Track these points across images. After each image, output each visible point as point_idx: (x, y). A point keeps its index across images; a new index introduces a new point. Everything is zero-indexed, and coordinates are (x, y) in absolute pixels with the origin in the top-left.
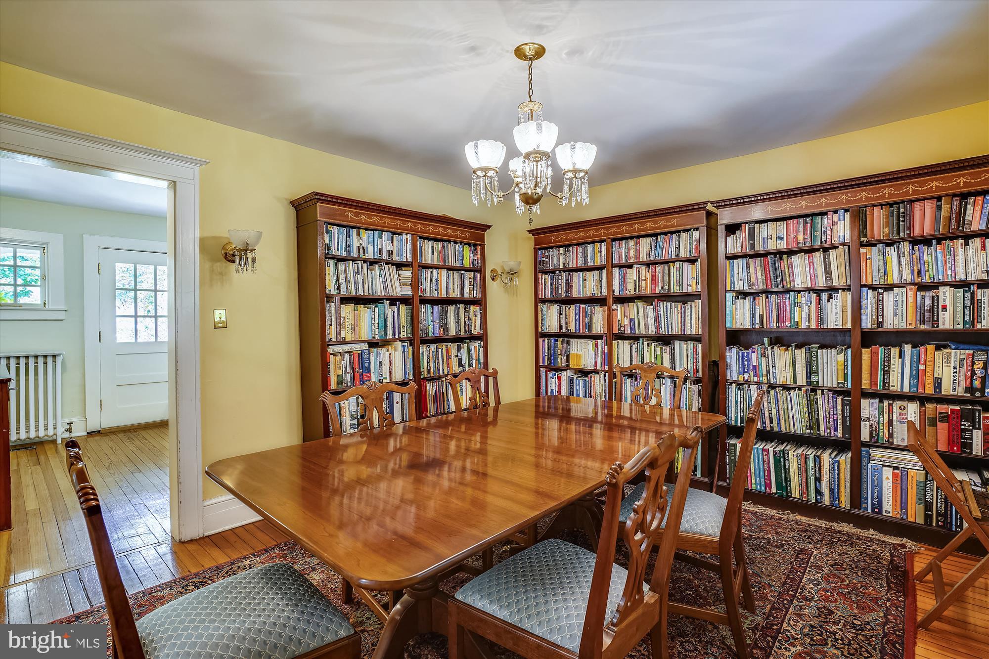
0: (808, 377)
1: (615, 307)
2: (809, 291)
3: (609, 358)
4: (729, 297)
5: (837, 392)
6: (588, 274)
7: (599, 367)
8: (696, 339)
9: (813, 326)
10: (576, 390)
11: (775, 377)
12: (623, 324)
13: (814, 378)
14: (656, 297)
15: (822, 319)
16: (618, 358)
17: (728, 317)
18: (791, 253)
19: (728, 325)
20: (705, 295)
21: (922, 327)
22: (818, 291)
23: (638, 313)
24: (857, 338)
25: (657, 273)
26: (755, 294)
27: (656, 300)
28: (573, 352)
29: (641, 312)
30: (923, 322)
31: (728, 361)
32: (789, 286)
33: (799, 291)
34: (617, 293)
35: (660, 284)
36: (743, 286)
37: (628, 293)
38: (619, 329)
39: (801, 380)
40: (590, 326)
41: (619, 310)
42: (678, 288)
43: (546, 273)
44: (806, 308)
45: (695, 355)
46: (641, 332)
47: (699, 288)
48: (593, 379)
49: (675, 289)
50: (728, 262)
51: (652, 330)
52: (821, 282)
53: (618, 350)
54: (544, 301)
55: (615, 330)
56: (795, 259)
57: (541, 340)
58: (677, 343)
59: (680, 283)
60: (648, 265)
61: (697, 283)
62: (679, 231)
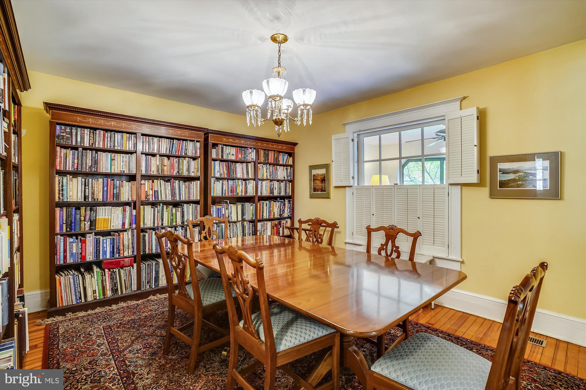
0: (242, 217)
1: (144, 182)
2: (242, 180)
3: (137, 219)
4: (213, 180)
5: (250, 222)
6: (118, 156)
7: (127, 226)
8: (197, 202)
9: (243, 195)
10: (103, 247)
11: (231, 218)
12: (148, 194)
13: (244, 217)
14: (173, 177)
15: (246, 192)
16: (144, 218)
17: (212, 190)
18: (236, 162)
19: (212, 195)
20: (202, 178)
21: (271, 195)
22: (245, 180)
23: (161, 187)
24: (256, 199)
25: (175, 163)
26: (223, 179)
27: (172, 179)
28: (100, 217)
29: (163, 187)
30: (271, 194)
31: (212, 213)
32: (235, 177)
33: (239, 179)
34: (144, 172)
35: (176, 169)
36: (218, 175)
37: (152, 173)
38: (146, 198)
39: (240, 218)
40: (118, 196)
41: (146, 185)
42: (187, 173)
43: (66, 147)
44: (241, 187)
45: (196, 211)
46: (163, 199)
47: (199, 174)
48: (121, 236)
49: (185, 173)
50: (213, 162)
51: (169, 198)
52: (245, 177)
53: (144, 213)
54: (62, 173)
55: (143, 198)
56: (238, 165)
57: (58, 210)
58: (185, 205)
59: (188, 170)
60: (168, 157)
61: (197, 171)
62: (187, 140)
